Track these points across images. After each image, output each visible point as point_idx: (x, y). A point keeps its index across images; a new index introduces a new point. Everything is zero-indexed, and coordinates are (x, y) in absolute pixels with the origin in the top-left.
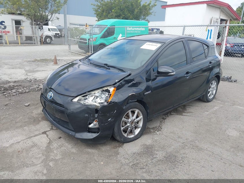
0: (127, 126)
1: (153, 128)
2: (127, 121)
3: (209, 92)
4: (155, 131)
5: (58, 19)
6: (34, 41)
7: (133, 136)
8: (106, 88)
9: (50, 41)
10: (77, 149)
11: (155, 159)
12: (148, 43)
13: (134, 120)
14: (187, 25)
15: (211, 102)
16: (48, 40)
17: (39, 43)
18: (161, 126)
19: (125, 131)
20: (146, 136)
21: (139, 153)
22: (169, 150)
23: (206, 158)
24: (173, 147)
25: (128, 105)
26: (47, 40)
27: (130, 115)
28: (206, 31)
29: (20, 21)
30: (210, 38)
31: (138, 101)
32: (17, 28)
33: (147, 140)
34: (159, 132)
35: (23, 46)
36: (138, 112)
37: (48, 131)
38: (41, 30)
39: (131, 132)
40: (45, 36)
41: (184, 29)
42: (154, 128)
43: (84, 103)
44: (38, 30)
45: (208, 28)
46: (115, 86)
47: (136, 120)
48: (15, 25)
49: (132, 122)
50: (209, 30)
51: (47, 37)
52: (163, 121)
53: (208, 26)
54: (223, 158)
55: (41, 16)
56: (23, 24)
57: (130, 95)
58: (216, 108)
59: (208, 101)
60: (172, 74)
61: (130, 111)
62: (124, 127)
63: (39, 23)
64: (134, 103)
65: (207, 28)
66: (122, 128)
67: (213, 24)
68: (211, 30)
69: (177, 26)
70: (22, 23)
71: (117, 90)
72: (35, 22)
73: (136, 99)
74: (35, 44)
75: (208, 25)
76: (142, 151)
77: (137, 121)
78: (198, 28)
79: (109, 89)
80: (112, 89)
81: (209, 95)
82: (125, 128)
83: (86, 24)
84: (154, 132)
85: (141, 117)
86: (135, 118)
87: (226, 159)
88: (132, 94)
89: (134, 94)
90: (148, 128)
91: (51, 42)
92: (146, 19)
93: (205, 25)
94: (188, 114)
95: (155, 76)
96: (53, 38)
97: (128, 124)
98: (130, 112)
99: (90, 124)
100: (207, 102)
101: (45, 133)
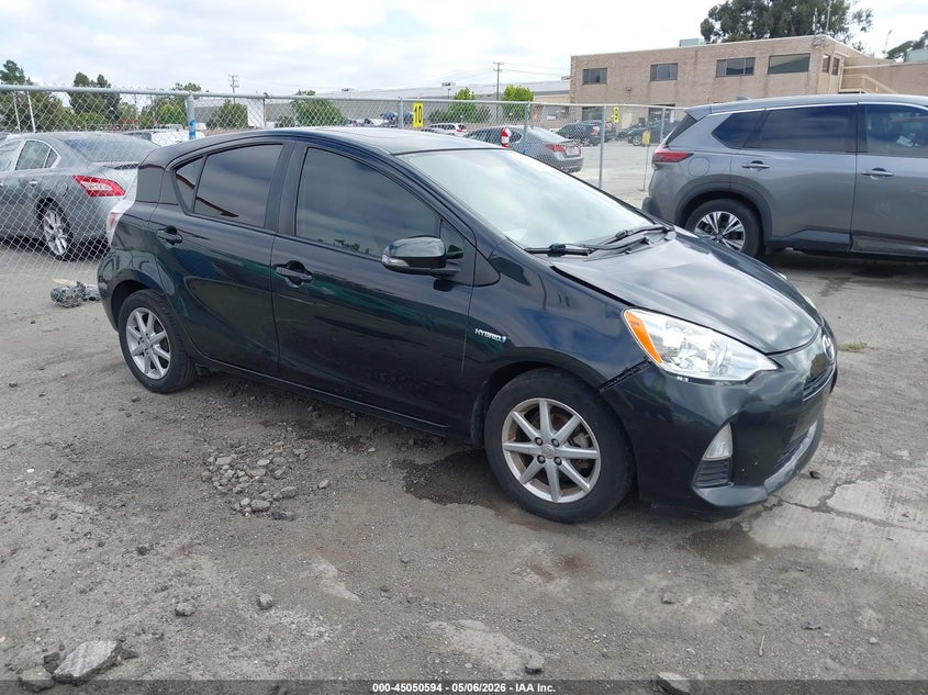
37: (801, 505)
101: (823, 507)
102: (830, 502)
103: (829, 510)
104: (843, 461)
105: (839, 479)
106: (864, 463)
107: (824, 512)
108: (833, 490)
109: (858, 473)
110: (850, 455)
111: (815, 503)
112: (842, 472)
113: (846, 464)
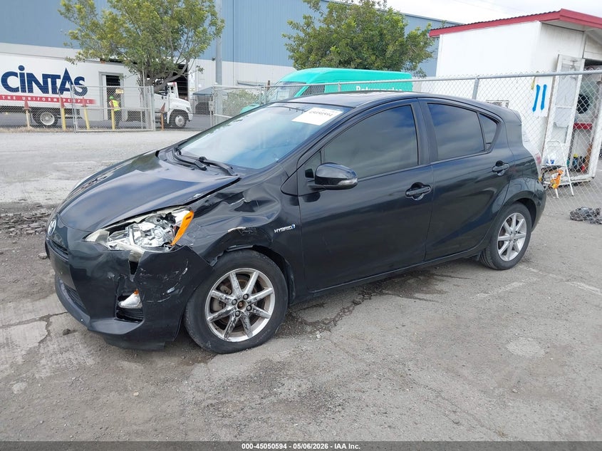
0: (224, 311)
1: (314, 324)
2: (224, 298)
3: (502, 243)
4: (315, 331)
5: (201, 70)
6: (144, 121)
7: (245, 338)
8: (167, 212)
9: (182, 123)
10: (98, 360)
11: (272, 398)
12: (316, 109)
13: (246, 297)
14: (485, 75)
15: (509, 271)
16: (179, 120)
17: (154, 125)
18: (337, 319)
19: (221, 323)
20: (283, 340)
21: (240, 378)
22: (324, 378)
23: (410, 406)
24: (337, 372)
25: (227, 258)
26: (177, 119)
27: (235, 283)
28: (532, 89)
29: (118, 77)
30: (542, 107)
31: (255, 248)
32: (110, 92)
33: (278, 350)
34: (326, 333)
35: (119, 132)
36: (259, 277)
37: (57, 315)
38: (162, 98)
39: (239, 327)
40: (171, 111)
41: (476, 86)
42: (316, 322)
43: (111, 246)
44: (152, 95)
45: (536, 82)
46: (190, 206)
47: (252, 298)
48: (108, 85)
49: (241, 303)
50: (538, 87)
51: (177, 112)
52: (351, 308)
53: (536, 76)
54: (459, 410)
55: (162, 64)
56: (125, 83)
57: (229, 231)
58: (516, 284)
59: (499, 267)
60: (347, 182)
61: (232, 274)
62: (217, 314)
63: (157, 80)
64: (245, 254)
65: (534, 82)
66: (209, 317)
67: (562, 71)
68: (545, 86)
69: (459, 77)
70: (121, 81)
71: (195, 217)
72: (148, 79)
73: (250, 244)
74: (144, 128)
75: (536, 74)
76: (252, 374)
77: (255, 299)
78: (510, 82)
79: (175, 215)
80: (181, 216)
81: (500, 252)
82: (219, 316)
83: (269, 81)
84: (311, 333)
85: (269, 290)
86: (249, 293)
87: (467, 413)
88: (237, 230)
89: (241, 230)
90: (301, 323)
91: (185, 123)
92: (418, 69)
93: (529, 73)
94: (428, 296)
95: (309, 189)
96: (190, 116)
97: (229, 308)
98: (234, 276)
99: (124, 298)
100: (495, 269)
101: (46, 318)
102: (44, 323)
103: (41, 319)
104: (59, 356)
105: (51, 340)
106: (43, 361)
107: (44, 317)
108: (49, 331)
109: (42, 351)
110: (58, 363)
111: (52, 319)
112: (53, 346)
113: (55, 353)
